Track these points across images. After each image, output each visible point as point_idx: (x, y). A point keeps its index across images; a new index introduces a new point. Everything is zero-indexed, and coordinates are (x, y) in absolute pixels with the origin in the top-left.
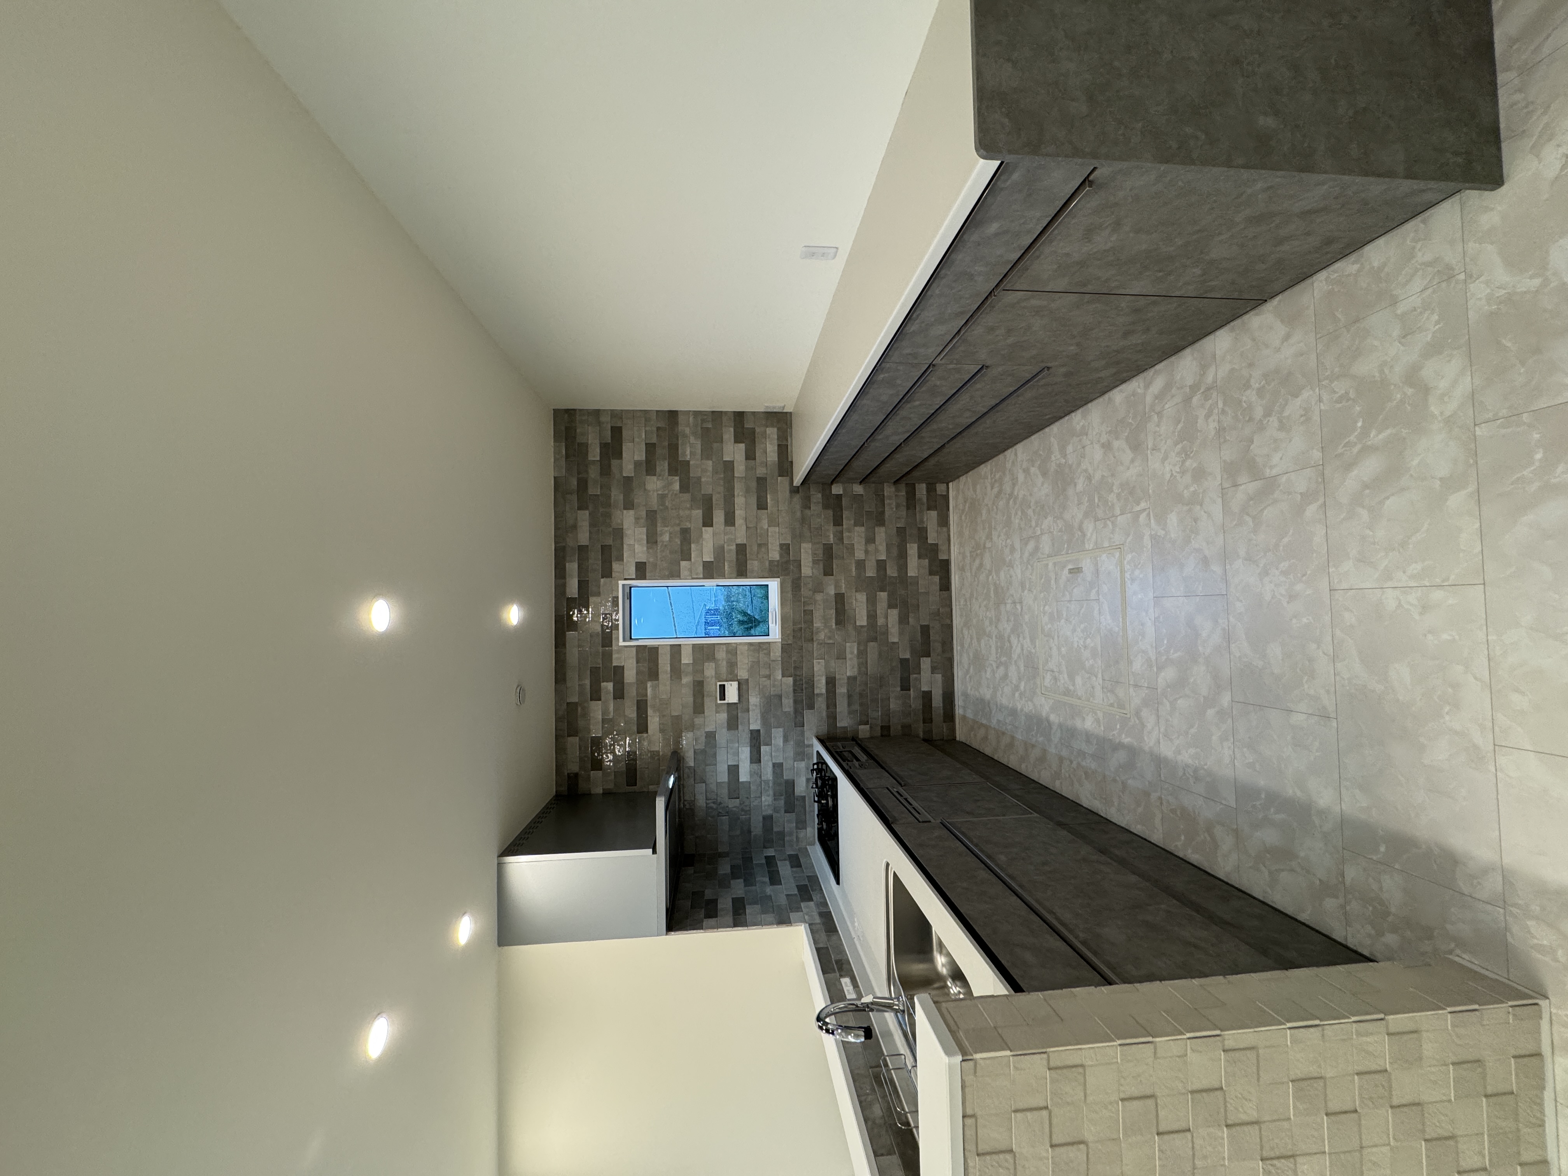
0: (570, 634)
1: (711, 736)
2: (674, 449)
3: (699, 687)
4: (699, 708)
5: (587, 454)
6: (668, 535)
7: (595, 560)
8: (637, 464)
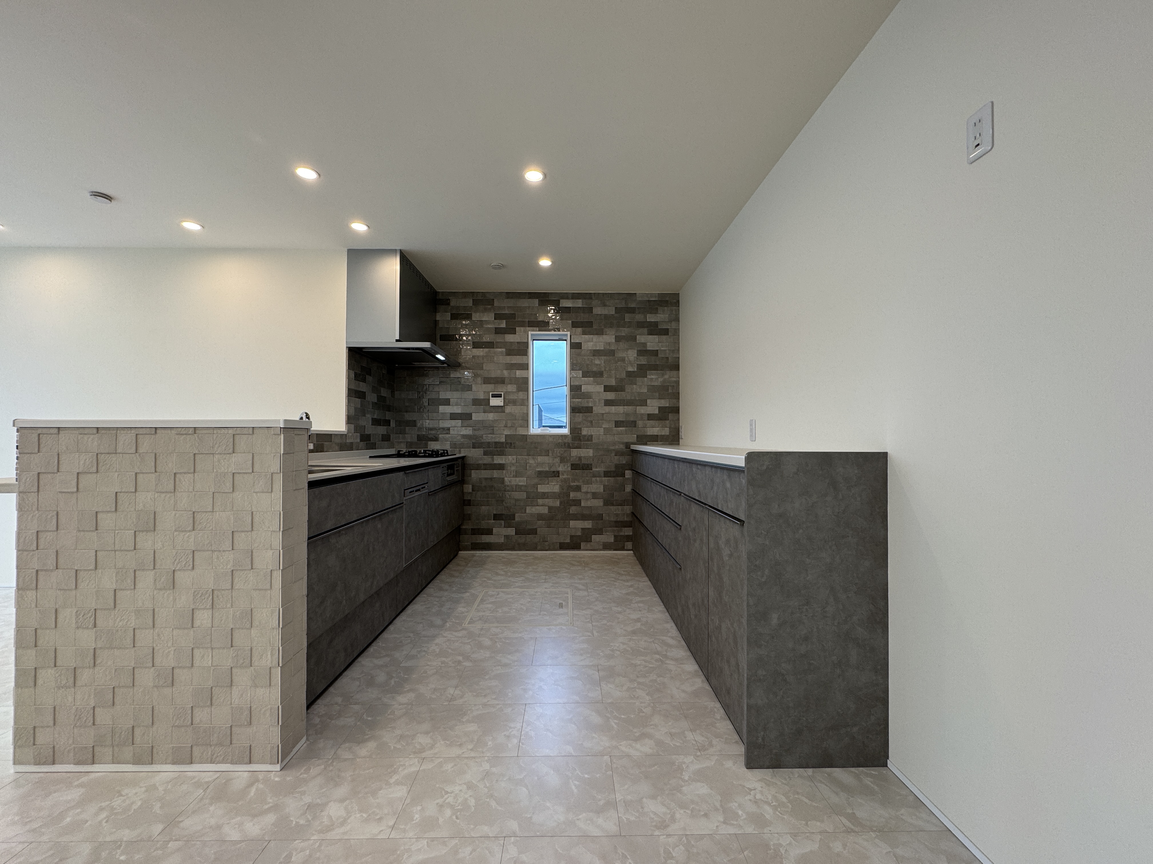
0: (536, 302)
1: (469, 388)
2: (655, 368)
3: (500, 381)
4: (487, 381)
5: (651, 313)
6: (599, 363)
7: (583, 317)
8: (644, 344)
